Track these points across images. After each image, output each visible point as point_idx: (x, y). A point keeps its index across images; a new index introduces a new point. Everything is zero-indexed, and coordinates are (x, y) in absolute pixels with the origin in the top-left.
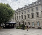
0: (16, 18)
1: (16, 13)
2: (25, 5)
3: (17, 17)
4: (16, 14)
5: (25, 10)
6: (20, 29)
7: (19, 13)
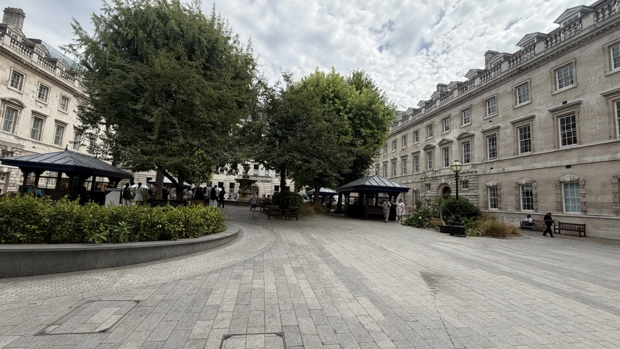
0: (422, 154)
1: (421, 121)
2: (490, 55)
3: (429, 149)
4: (422, 128)
5: (493, 92)
6: (431, 226)
7: (437, 120)
